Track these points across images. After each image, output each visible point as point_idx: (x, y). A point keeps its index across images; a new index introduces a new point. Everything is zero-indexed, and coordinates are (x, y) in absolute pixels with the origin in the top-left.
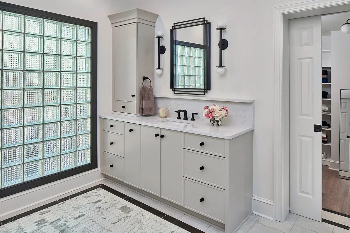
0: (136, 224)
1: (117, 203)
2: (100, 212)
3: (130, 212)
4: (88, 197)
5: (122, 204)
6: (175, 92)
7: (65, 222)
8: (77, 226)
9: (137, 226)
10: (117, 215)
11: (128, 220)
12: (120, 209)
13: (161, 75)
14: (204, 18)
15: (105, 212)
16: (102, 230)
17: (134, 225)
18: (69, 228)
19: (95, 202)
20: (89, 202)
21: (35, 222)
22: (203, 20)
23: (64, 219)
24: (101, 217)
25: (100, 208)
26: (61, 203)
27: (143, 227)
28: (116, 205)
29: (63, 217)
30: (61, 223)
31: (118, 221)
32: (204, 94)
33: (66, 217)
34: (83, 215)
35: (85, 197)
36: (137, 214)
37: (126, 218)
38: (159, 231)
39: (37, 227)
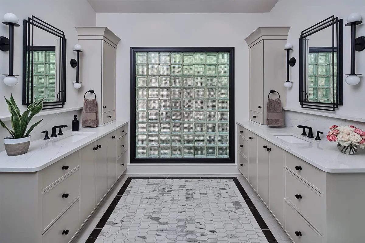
0: (236, 221)
1: (235, 197)
2: (218, 197)
3: (239, 209)
4: (219, 183)
5: (238, 200)
6: (303, 106)
7: (193, 193)
8: (197, 199)
9: (235, 223)
10: (227, 206)
11: (232, 214)
12: (233, 203)
13: (290, 88)
14: (333, 16)
15: (221, 199)
16: (209, 211)
17: (233, 221)
18: (192, 198)
19: (220, 189)
20: (217, 187)
21: (180, 185)
22: (332, 18)
23: (194, 191)
24: (216, 201)
25: (220, 194)
26: (201, 180)
27: (239, 227)
28: (233, 198)
29: (195, 189)
30: (191, 192)
31: (224, 211)
32: (334, 110)
33: (196, 190)
34: (206, 194)
35: (217, 182)
36: (242, 213)
37: (231, 211)
38: (249, 239)
39: (179, 188)
